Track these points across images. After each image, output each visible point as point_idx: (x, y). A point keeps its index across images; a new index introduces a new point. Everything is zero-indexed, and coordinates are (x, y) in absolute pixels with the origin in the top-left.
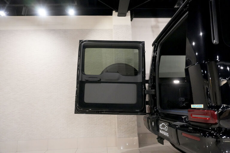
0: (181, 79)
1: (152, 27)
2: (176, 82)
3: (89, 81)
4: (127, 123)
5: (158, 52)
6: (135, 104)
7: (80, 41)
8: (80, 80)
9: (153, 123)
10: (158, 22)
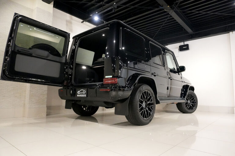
0: (88, 66)
1: (67, 21)
2: (84, 68)
3: (21, 52)
4: (38, 96)
5: (77, 44)
6: (58, 78)
7: (16, 14)
8: (13, 50)
9: (71, 91)
10: (72, 18)
